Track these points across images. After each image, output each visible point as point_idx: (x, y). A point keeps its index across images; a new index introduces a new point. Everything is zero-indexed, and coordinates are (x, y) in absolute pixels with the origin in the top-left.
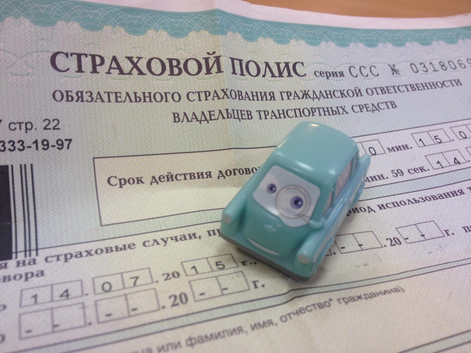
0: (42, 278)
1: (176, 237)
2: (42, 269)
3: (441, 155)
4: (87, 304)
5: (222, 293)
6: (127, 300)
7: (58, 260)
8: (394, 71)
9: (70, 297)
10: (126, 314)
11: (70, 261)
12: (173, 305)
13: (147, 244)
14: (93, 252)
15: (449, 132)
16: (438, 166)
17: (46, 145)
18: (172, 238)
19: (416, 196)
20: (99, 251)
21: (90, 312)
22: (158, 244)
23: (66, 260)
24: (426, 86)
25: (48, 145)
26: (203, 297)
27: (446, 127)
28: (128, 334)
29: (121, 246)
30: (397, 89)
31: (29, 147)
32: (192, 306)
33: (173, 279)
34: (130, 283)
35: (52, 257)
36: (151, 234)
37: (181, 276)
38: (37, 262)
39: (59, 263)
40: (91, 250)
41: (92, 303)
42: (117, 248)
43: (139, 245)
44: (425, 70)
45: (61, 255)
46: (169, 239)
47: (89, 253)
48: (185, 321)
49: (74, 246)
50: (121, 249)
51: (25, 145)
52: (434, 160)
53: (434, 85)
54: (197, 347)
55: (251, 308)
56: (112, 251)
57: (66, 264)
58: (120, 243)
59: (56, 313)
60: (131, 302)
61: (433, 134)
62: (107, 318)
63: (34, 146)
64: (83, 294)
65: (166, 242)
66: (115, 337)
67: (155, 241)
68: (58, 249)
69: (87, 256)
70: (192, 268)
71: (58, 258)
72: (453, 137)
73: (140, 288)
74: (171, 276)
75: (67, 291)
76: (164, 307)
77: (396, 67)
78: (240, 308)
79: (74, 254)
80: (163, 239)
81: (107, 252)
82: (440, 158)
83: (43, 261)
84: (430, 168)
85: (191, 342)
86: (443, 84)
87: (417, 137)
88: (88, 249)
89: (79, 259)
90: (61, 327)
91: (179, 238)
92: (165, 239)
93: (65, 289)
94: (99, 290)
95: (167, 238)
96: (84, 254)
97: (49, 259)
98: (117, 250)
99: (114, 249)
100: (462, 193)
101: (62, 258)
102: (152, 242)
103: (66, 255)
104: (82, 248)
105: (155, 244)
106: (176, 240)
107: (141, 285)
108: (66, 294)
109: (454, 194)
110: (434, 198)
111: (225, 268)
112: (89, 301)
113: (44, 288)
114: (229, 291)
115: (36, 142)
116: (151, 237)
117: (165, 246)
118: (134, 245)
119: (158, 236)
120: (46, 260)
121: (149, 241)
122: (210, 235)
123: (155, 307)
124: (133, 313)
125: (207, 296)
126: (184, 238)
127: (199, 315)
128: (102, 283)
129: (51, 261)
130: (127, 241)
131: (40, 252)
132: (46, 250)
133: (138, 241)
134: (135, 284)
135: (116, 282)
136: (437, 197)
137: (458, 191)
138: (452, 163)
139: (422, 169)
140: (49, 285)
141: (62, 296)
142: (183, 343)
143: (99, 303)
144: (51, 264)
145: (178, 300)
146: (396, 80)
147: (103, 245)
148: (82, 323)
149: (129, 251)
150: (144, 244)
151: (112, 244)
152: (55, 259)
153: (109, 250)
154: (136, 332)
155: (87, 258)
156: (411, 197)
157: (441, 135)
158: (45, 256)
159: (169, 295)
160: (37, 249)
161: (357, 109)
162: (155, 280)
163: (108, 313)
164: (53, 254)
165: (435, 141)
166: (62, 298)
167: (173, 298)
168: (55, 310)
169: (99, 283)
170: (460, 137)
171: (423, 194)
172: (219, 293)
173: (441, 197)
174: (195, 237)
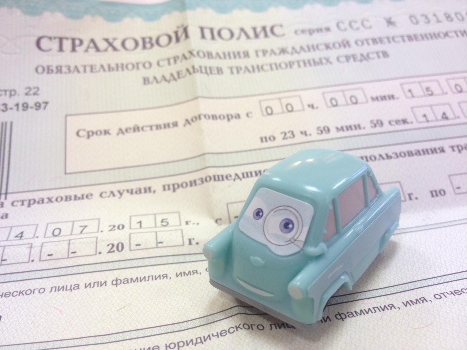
0: (6, 220)
1: (132, 190)
2: (7, 212)
3: (429, 108)
4: (34, 245)
5: (157, 245)
6: (69, 244)
7: (23, 204)
8: (390, 22)
9: (23, 238)
10: (66, 256)
11: (33, 207)
12: (109, 252)
13: (104, 195)
14: (54, 200)
15: (444, 84)
16: (424, 119)
17: (26, 106)
18: (128, 191)
19: (390, 151)
20: (59, 199)
21: (35, 251)
22: (114, 195)
23: (29, 205)
24: (425, 37)
25: (27, 107)
26: (138, 247)
27: (442, 79)
28: (63, 272)
29: (79, 195)
30: (391, 39)
31: (11, 109)
32: (126, 254)
33: (117, 230)
34: (77, 230)
35: (18, 201)
36: (109, 186)
37: (125, 229)
38: (4, 205)
39: (23, 207)
40: (52, 198)
41: (39, 244)
42: (75, 197)
43: (96, 195)
44: (427, 21)
45: (26, 200)
46: (125, 192)
47: (50, 200)
48: (116, 265)
49: (38, 193)
50: (79, 198)
51: (8, 107)
52: (420, 113)
53: (435, 36)
54: (121, 287)
55: (181, 261)
56: (71, 199)
57: (29, 209)
58: (79, 192)
59: (7, 250)
60: (72, 246)
61: (425, 85)
62: (49, 258)
63: (15, 108)
64: (35, 236)
65: (121, 194)
66: (51, 273)
67: (112, 193)
68: (24, 194)
69: (47, 203)
70: (138, 223)
71: (23, 202)
72: (447, 89)
73: (85, 236)
74: (116, 228)
75: (22, 233)
76: (100, 253)
77: (393, 20)
78: (171, 260)
79: (37, 200)
80: (119, 192)
81: (66, 200)
82: (428, 111)
83: (10, 205)
84: (414, 121)
85: (116, 282)
86: (446, 35)
87: (406, 87)
88: (50, 196)
89: (41, 205)
90: (8, 262)
91: (134, 191)
92: (121, 191)
93: (21, 231)
94: (49, 234)
95: (124, 191)
96: (46, 200)
97: (15, 204)
98: (75, 199)
99: (73, 198)
100: (442, 150)
101: (26, 203)
102: (108, 193)
103: (30, 201)
104: (45, 195)
105: (112, 195)
106: (132, 193)
107: (86, 233)
108: (21, 236)
109: (434, 151)
110: (410, 154)
111: (169, 225)
112: (37, 243)
113: (5, 229)
114: (164, 244)
115: (17, 105)
116: (108, 188)
117: (120, 198)
118: (92, 195)
119: (115, 188)
120: (12, 204)
121: (106, 192)
122: (164, 189)
123: (93, 252)
124: (72, 255)
125: (142, 247)
126: (139, 191)
127: (130, 262)
128: (54, 228)
129: (17, 206)
130: (86, 191)
131: (9, 196)
132: (14, 195)
133: (96, 191)
134: (81, 232)
135: (66, 229)
136: (414, 152)
137: (439, 149)
138: (439, 117)
139: (405, 121)
140: (9, 227)
141: (16, 237)
142: (109, 283)
143: (44, 244)
144: (16, 208)
145: (115, 248)
146: (391, 31)
147: (63, 193)
148: (26, 260)
149: (86, 201)
150: (101, 195)
151: (72, 192)
152: (20, 203)
153: (68, 198)
154: (69, 271)
155: (48, 205)
156: (383, 151)
157: (435, 88)
158: (12, 200)
159: (108, 243)
160: (6, 193)
161: (343, 59)
162: (100, 230)
163: (50, 253)
164: (19, 199)
165: (426, 93)
166: (17, 238)
167: (110, 246)
168: (6, 247)
169: (51, 228)
170: (455, 90)
171: (398, 149)
172: (154, 245)
173: (418, 153)
174: (150, 191)
